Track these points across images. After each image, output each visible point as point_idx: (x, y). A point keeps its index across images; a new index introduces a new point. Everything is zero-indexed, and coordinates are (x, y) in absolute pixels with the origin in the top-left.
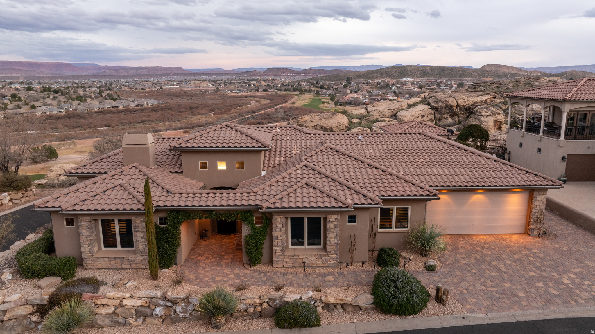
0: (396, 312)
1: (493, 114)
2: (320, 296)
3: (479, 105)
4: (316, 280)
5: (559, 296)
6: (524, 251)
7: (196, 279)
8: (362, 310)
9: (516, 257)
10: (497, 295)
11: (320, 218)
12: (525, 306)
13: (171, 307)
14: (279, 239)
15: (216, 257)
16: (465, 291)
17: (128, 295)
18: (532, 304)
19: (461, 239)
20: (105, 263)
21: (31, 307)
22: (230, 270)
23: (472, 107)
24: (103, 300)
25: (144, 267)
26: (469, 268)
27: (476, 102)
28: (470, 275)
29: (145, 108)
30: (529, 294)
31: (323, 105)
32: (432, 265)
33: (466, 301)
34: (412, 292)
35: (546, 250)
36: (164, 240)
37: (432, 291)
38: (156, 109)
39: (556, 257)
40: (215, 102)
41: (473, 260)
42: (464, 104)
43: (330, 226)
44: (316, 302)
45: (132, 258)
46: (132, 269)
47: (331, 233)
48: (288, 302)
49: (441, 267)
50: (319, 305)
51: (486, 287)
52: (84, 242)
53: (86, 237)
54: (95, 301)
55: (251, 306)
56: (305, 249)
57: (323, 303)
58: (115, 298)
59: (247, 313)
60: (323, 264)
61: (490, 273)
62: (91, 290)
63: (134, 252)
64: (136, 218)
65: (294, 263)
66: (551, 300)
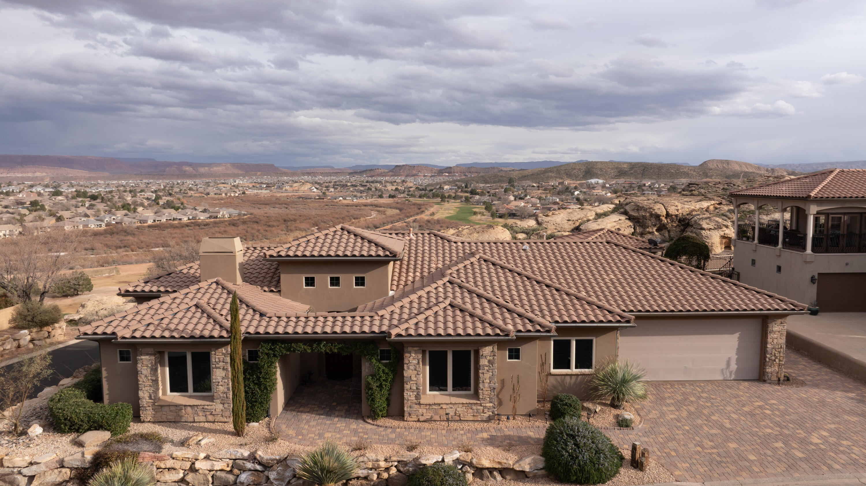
0: (576, 479)
1: (719, 227)
2: (470, 458)
3: (699, 215)
4: (465, 437)
5: (807, 460)
6: (757, 401)
7: (297, 434)
8: (528, 478)
9: (746, 409)
10: (718, 459)
11: (469, 352)
12: (757, 473)
13: (262, 472)
14: (413, 381)
15: (324, 408)
16: (673, 453)
17: (202, 455)
18: (767, 470)
19: (669, 387)
20: (171, 413)
21: (68, 471)
22: (344, 425)
23: (688, 217)
24: (168, 462)
25: (226, 420)
26: (679, 424)
27: (694, 210)
28: (681, 432)
29: (220, 221)
30: (763, 457)
31: (475, 216)
32: (627, 420)
33: (675, 466)
34: (598, 452)
35: (788, 400)
36: (253, 381)
37: (627, 454)
38: (235, 222)
39: (802, 410)
40: (321, 213)
41: (685, 414)
42: (677, 213)
43: (483, 362)
44: (464, 465)
45: (208, 406)
46: (207, 422)
47: (485, 371)
48: (425, 465)
49: (641, 422)
50: (469, 469)
51: (703, 447)
52: (144, 383)
53: (146, 376)
54: (157, 463)
55: (373, 471)
56: (450, 395)
57: (473, 467)
58: (184, 459)
59: (368, 481)
60: (474, 416)
61: (708, 430)
62: (151, 448)
63: (212, 399)
64: (217, 349)
65: (433, 415)
66: (795, 465)
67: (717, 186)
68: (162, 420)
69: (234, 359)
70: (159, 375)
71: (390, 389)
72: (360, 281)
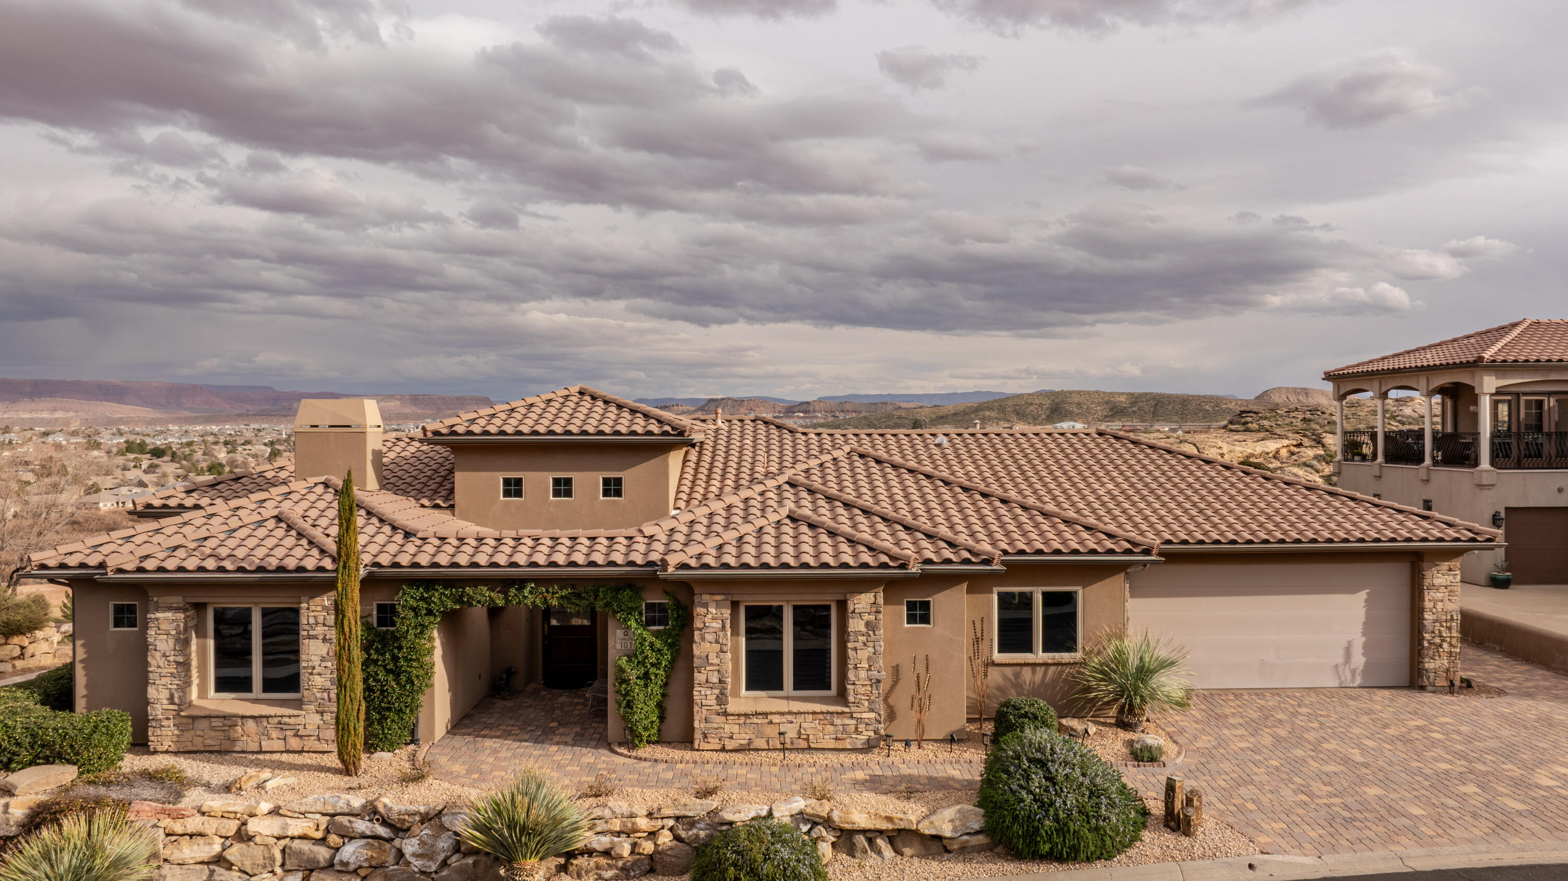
0: (1051, 849)
2: (827, 809)
4: (817, 778)
5: (1533, 814)
6: (1413, 720)
7: (469, 772)
8: (948, 851)
9: (1391, 731)
10: (1346, 814)
11: (828, 607)
12: (1431, 837)
13: (390, 840)
14: (712, 664)
16: (1251, 806)
17: (265, 807)
18: (1452, 832)
19: (1231, 697)
20: (213, 734)
22: (570, 757)
24: (190, 820)
25: (325, 747)
28: (1263, 770)
30: (1439, 810)
32: (1151, 747)
33: (1257, 827)
34: (1096, 792)
35: (1476, 718)
36: (385, 667)
39: (1506, 732)
41: (1268, 741)
43: (856, 625)
44: (815, 824)
45: (290, 717)
46: (287, 752)
47: (859, 645)
48: (731, 823)
49: (1179, 753)
50: (824, 833)
51: (1311, 795)
52: (159, 670)
53: (164, 655)
54: (166, 822)
55: (623, 837)
56: (787, 698)
57: (834, 829)
58: (226, 815)
59: (612, 858)
60: (836, 739)
61: (1318, 766)
62: (161, 794)
63: (299, 704)
64: (312, 598)
65: (753, 737)
66: (1510, 823)
67: (1292, 414)
68: (194, 749)
69: (343, 611)
70: (194, 656)
71: (666, 685)
72: (613, 488)
